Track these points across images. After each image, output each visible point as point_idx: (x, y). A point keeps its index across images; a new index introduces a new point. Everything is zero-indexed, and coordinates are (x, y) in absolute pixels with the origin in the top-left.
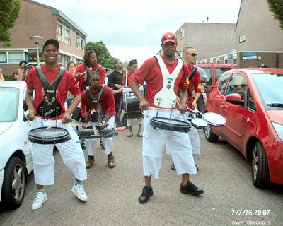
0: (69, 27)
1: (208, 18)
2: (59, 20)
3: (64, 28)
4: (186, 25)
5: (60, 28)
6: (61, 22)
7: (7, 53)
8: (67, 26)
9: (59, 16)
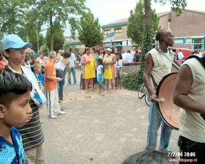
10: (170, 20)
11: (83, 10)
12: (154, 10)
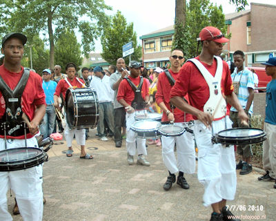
10: (249, 24)
11: (101, 11)
12: (220, 8)
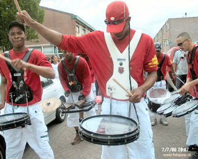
0: (85, 27)
1: (186, 14)
2: (76, 22)
3: (81, 27)
4: (169, 21)
5: (78, 28)
6: (78, 24)
7: (42, 47)
8: (83, 26)
9: (76, 19)
